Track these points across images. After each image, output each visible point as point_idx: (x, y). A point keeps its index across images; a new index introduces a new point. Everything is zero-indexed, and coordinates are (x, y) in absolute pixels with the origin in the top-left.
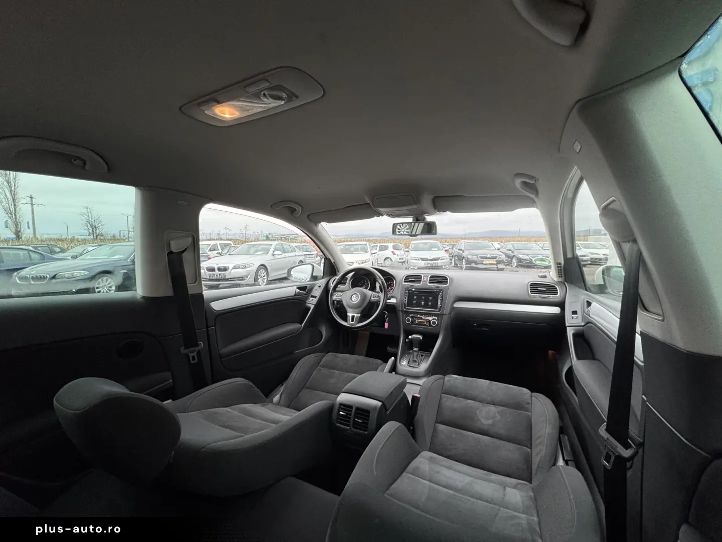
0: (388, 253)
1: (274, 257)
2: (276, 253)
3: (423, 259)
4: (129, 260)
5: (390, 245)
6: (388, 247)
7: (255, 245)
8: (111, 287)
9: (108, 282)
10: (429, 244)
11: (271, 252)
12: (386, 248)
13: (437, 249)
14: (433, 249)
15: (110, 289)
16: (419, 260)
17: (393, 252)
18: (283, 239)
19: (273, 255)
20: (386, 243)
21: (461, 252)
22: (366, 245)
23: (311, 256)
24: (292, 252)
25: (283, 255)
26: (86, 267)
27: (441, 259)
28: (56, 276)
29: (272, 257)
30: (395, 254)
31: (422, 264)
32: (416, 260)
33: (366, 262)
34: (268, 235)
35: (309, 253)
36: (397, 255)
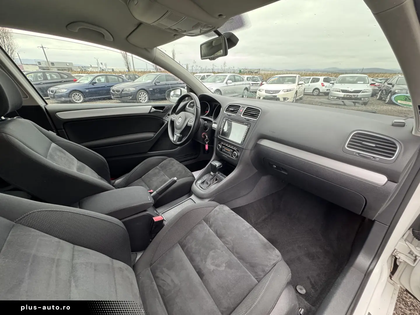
0: (318, 85)
1: (227, 85)
2: (229, 81)
3: (343, 91)
4: (153, 83)
5: (322, 78)
6: (319, 79)
7: (217, 76)
8: (146, 97)
9: (144, 95)
10: (357, 78)
11: (225, 81)
12: (318, 80)
13: (362, 82)
14: (358, 82)
15: (145, 98)
16: (340, 92)
17: (322, 84)
18: (250, 72)
19: (227, 83)
20: (318, 76)
21: (391, 86)
22: (296, 77)
23: (256, 85)
24: (241, 81)
25: (233, 84)
26: (134, 86)
27: (363, 92)
28: (124, 90)
29: (226, 85)
30: (324, 86)
31: (342, 94)
32: (338, 91)
33: (290, 91)
34: (241, 70)
35: (256, 83)
36: (326, 87)
